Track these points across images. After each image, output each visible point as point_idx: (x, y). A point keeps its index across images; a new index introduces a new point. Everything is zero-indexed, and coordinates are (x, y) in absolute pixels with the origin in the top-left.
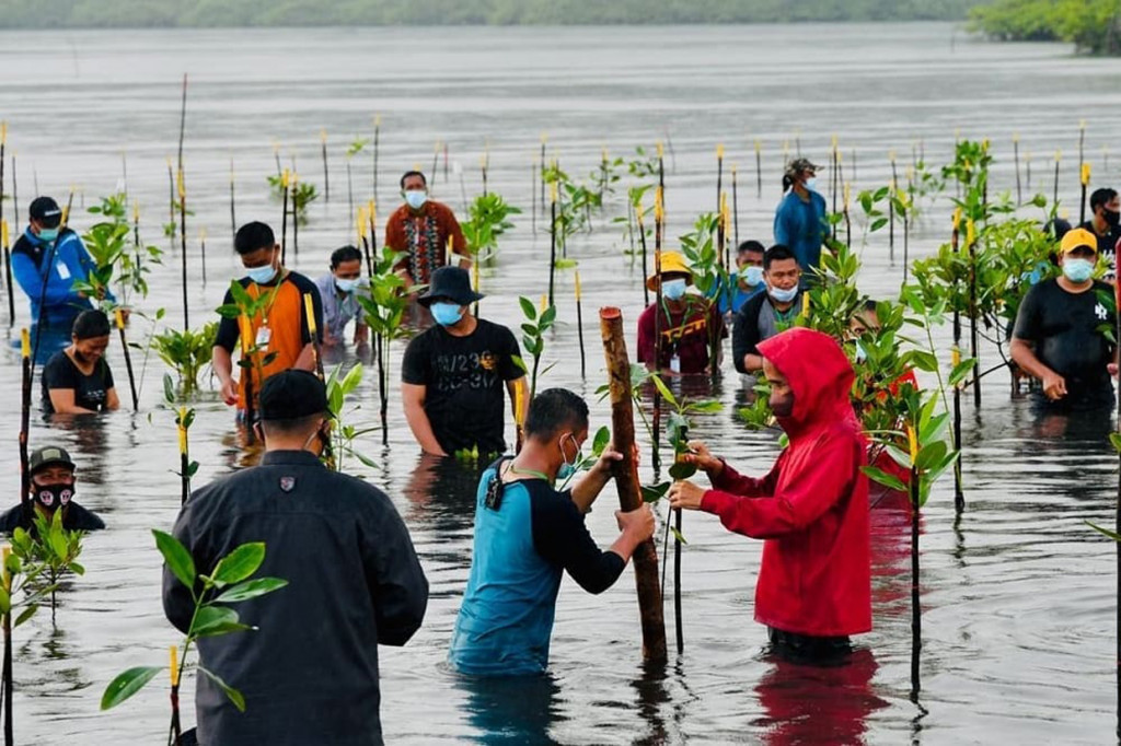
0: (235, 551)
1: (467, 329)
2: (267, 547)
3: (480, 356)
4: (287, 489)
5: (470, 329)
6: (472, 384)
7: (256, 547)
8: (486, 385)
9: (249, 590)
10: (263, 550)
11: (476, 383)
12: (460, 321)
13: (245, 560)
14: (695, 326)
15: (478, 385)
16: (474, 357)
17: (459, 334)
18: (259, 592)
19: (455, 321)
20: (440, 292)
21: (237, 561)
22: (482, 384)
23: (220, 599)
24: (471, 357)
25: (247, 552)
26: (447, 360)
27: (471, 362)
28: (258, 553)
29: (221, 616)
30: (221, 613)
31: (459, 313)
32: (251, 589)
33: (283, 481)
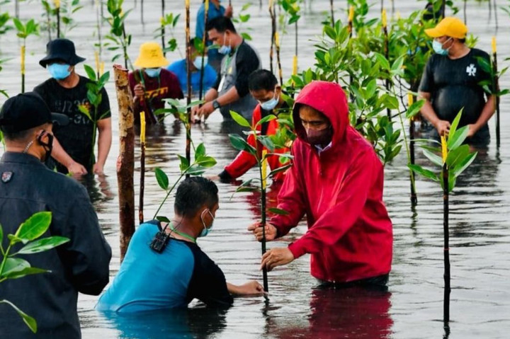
0: (31, 218)
1: (72, 84)
2: (52, 214)
3: (81, 103)
4: (5, 181)
5: (75, 83)
6: (75, 121)
7: (46, 215)
8: (84, 122)
9: (41, 245)
10: (51, 217)
11: (77, 120)
12: (68, 77)
13: (38, 224)
14: (160, 91)
15: (79, 122)
16: (77, 103)
17: (66, 86)
18: (50, 247)
19: (66, 76)
20: (56, 56)
21: (32, 225)
22: (82, 121)
23: (22, 251)
24: (75, 102)
25: (39, 218)
26: (60, 104)
27: (75, 107)
28: (47, 219)
29: (19, 265)
30: (18, 263)
31: (69, 70)
32: (43, 244)
33: (4, 175)
